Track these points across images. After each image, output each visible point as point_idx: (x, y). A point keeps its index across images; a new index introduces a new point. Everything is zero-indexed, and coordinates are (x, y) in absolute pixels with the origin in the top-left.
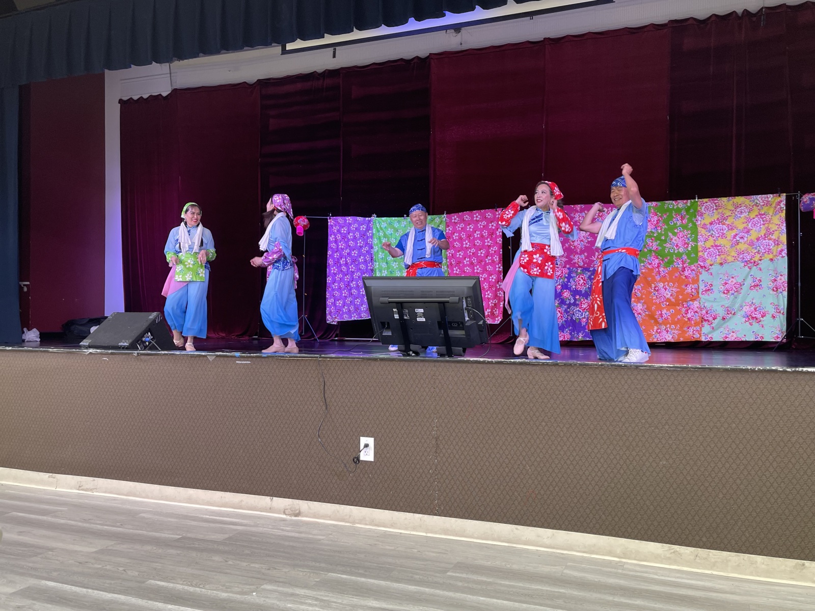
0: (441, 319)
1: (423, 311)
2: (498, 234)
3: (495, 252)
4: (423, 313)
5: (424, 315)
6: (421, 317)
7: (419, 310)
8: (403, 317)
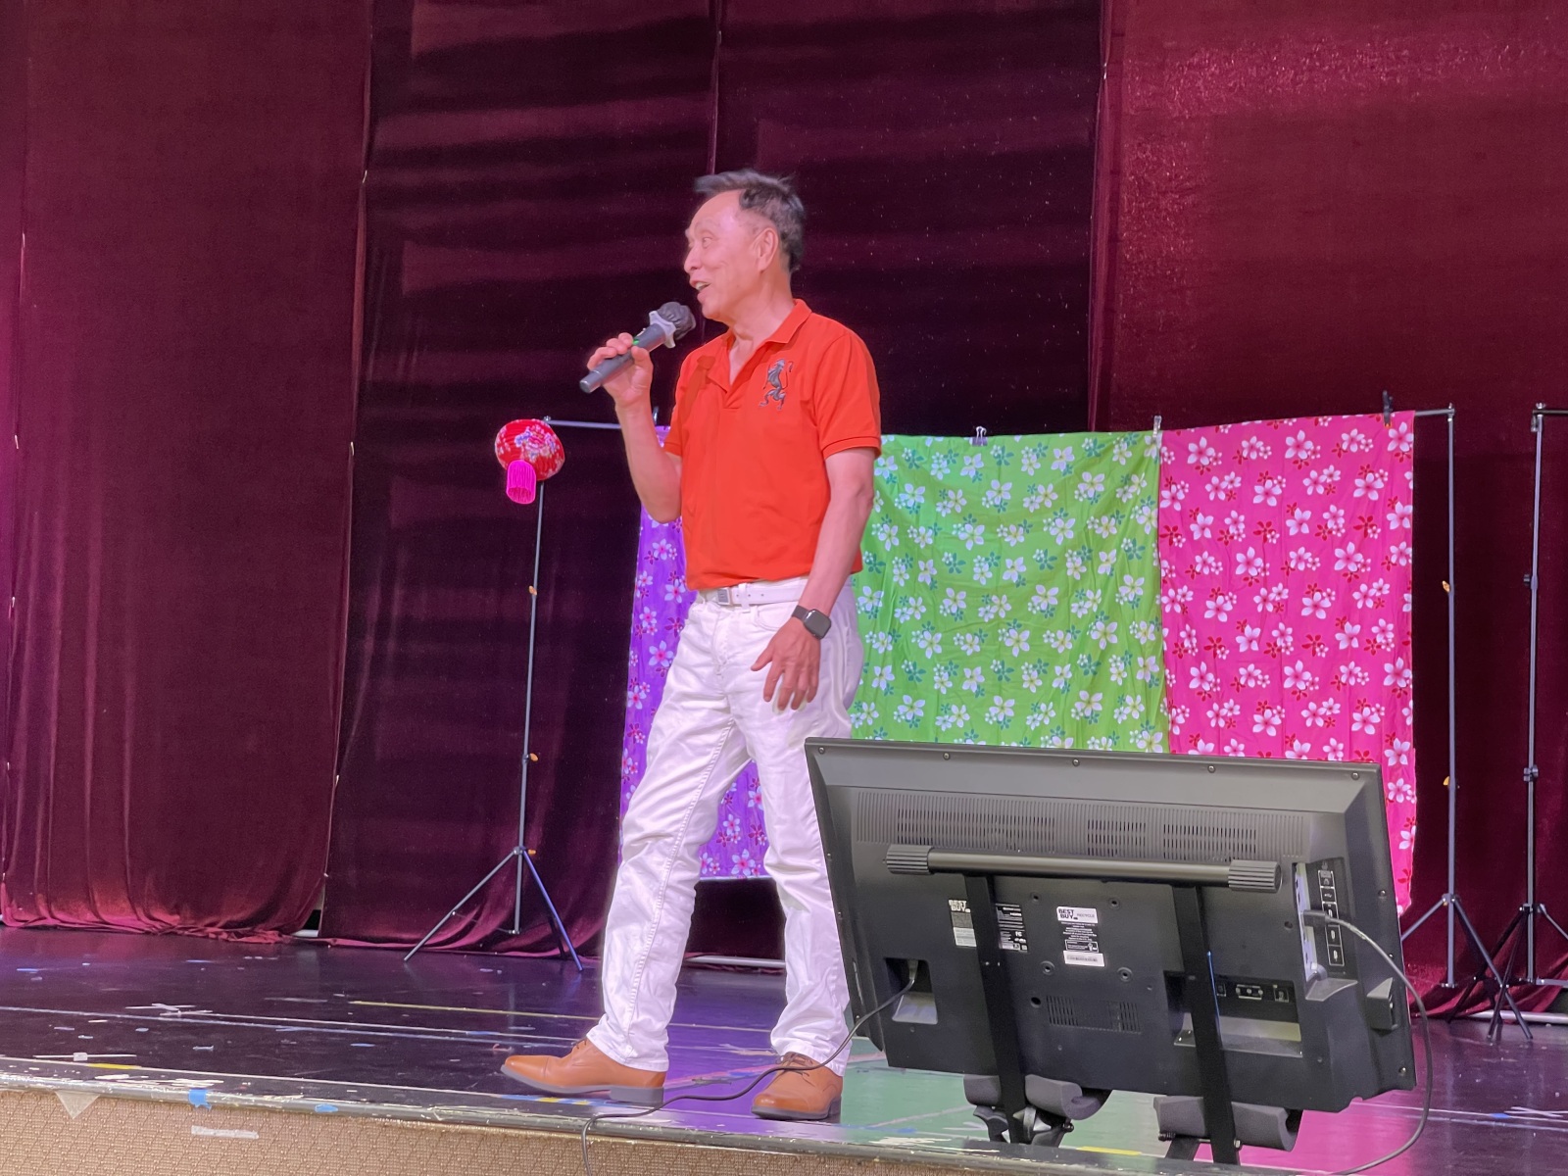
0: (1186, 963)
1: (1095, 921)
2: (1393, 526)
3: (1378, 602)
4: (1095, 928)
5: (1101, 937)
6: (1082, 945)
7: (1077, 910)
8: (997, 939)
